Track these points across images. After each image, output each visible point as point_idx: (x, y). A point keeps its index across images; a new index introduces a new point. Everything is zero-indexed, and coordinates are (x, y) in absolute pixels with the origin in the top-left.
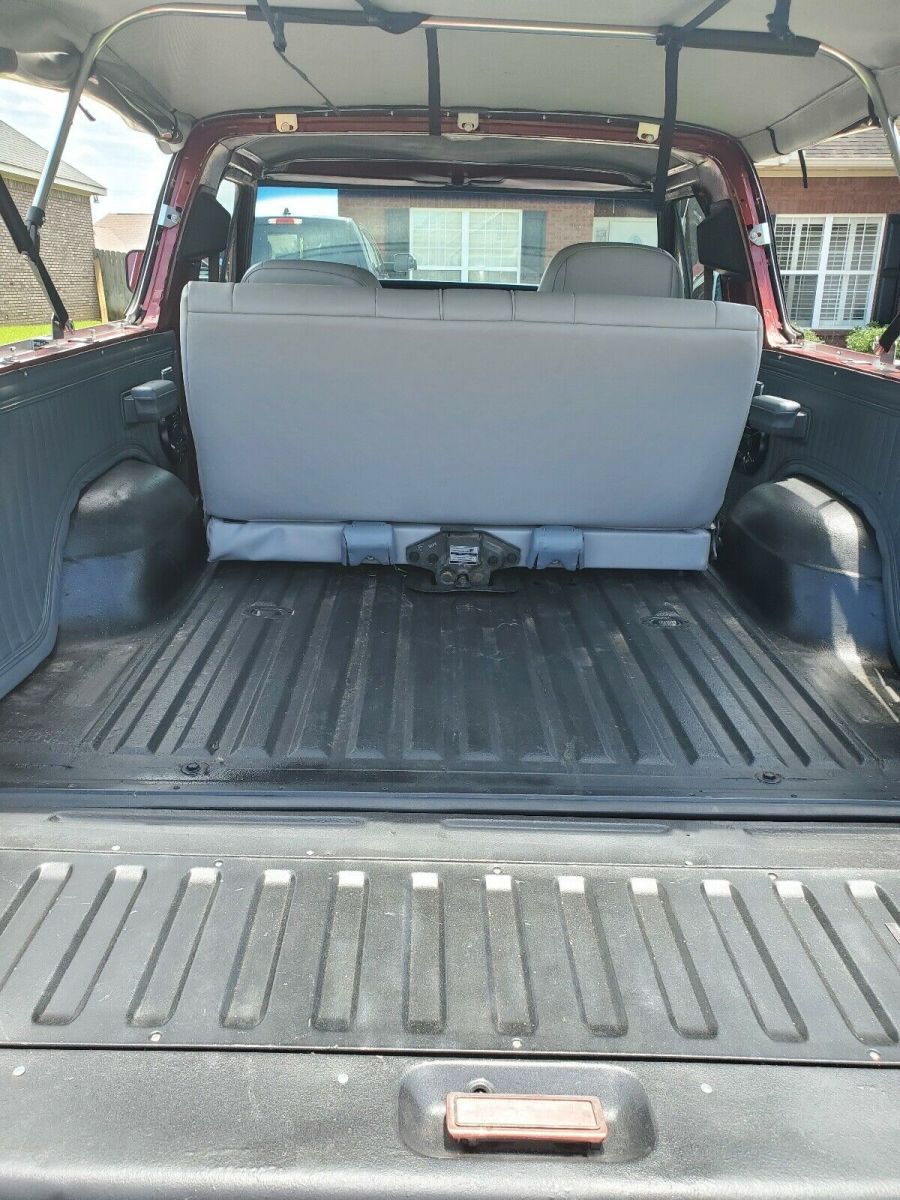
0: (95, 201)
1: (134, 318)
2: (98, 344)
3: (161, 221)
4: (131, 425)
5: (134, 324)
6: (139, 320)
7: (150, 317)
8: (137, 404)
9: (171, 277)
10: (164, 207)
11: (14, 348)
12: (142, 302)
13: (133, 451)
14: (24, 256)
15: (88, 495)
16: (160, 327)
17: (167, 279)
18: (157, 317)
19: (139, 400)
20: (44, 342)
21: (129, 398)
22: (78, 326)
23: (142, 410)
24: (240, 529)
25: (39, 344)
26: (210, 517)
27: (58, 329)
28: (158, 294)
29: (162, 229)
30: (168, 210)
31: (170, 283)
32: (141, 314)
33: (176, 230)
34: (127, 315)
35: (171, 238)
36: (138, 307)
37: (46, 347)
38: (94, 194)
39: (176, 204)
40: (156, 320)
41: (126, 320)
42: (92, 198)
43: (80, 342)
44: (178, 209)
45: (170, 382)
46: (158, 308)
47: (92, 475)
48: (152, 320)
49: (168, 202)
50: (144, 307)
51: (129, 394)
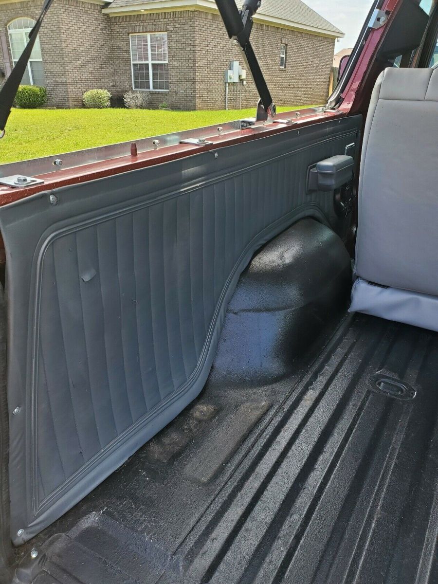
0: (338, 41)
1: (333, 104)
2: (296, 125)
3: (370, 25)
4: (310, 192)
5: (333, 109)
6: (338, 105)
7: (346, 104)
8: (320, 177)
9: (369, 71)
10: (376, 11)
11: (221, 128)
12: (342, 91)
13: (309, 212)
14: (235, 41)
15: (259, 256)
16: (352, 112)
17: (365, 73)
18: (352, 103)
19: (322, 174)
20: (250, 123)
21: (314, 170)
22: (279, 110)
23: (322, 181)
24: (381, 292)
25: (246, 125)
26: (358, 277)
27: (263, 112)
28: (356, 85)
29: (371, 30)
30: (379, 13)
31: (367, 75)
32: (339, 101)
33: (381, 31)
34: (329, 101)
35: (376, 37)
36: (339, 95)
37: (253, 127)
38: (338, 37)
39: (386, 9)
40: (350, 106)
41: (327, 105)
42: (336, 40)
43: (282, 124)
44: (387, 13)
45: (351, 157)
46: (354, 96)
47: (268, 237)
48: (346, 106)
49: (380, 7)
50: (343, 96)
51: (315, 166)
